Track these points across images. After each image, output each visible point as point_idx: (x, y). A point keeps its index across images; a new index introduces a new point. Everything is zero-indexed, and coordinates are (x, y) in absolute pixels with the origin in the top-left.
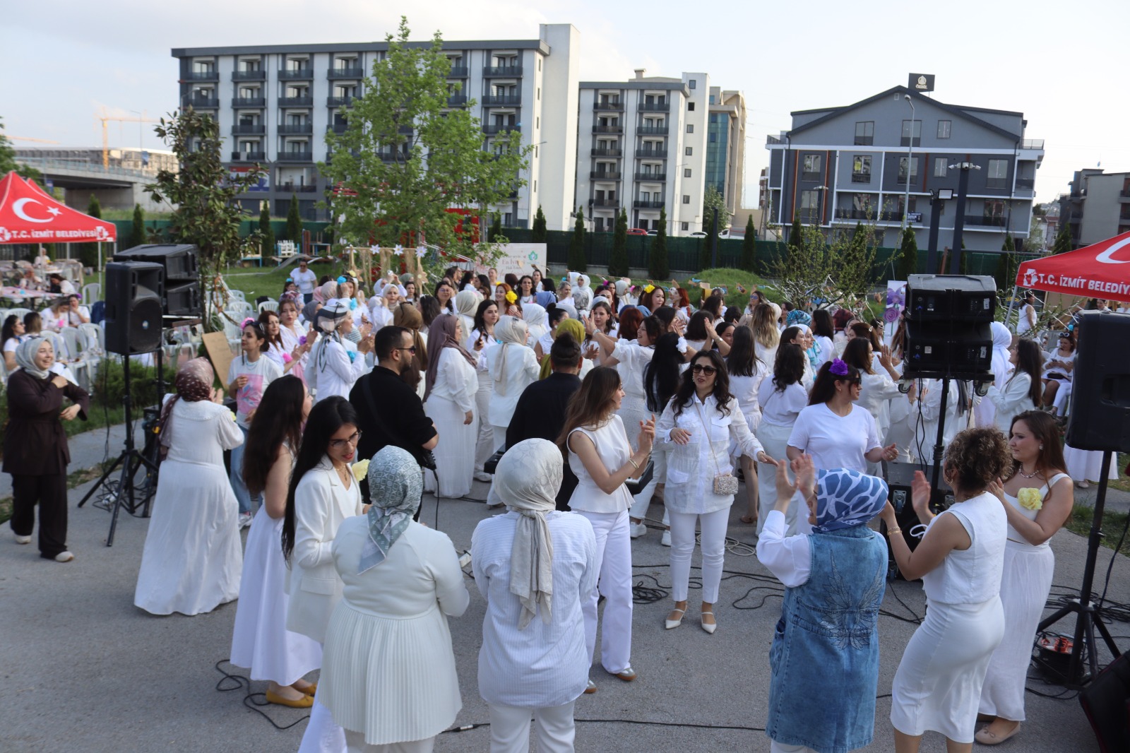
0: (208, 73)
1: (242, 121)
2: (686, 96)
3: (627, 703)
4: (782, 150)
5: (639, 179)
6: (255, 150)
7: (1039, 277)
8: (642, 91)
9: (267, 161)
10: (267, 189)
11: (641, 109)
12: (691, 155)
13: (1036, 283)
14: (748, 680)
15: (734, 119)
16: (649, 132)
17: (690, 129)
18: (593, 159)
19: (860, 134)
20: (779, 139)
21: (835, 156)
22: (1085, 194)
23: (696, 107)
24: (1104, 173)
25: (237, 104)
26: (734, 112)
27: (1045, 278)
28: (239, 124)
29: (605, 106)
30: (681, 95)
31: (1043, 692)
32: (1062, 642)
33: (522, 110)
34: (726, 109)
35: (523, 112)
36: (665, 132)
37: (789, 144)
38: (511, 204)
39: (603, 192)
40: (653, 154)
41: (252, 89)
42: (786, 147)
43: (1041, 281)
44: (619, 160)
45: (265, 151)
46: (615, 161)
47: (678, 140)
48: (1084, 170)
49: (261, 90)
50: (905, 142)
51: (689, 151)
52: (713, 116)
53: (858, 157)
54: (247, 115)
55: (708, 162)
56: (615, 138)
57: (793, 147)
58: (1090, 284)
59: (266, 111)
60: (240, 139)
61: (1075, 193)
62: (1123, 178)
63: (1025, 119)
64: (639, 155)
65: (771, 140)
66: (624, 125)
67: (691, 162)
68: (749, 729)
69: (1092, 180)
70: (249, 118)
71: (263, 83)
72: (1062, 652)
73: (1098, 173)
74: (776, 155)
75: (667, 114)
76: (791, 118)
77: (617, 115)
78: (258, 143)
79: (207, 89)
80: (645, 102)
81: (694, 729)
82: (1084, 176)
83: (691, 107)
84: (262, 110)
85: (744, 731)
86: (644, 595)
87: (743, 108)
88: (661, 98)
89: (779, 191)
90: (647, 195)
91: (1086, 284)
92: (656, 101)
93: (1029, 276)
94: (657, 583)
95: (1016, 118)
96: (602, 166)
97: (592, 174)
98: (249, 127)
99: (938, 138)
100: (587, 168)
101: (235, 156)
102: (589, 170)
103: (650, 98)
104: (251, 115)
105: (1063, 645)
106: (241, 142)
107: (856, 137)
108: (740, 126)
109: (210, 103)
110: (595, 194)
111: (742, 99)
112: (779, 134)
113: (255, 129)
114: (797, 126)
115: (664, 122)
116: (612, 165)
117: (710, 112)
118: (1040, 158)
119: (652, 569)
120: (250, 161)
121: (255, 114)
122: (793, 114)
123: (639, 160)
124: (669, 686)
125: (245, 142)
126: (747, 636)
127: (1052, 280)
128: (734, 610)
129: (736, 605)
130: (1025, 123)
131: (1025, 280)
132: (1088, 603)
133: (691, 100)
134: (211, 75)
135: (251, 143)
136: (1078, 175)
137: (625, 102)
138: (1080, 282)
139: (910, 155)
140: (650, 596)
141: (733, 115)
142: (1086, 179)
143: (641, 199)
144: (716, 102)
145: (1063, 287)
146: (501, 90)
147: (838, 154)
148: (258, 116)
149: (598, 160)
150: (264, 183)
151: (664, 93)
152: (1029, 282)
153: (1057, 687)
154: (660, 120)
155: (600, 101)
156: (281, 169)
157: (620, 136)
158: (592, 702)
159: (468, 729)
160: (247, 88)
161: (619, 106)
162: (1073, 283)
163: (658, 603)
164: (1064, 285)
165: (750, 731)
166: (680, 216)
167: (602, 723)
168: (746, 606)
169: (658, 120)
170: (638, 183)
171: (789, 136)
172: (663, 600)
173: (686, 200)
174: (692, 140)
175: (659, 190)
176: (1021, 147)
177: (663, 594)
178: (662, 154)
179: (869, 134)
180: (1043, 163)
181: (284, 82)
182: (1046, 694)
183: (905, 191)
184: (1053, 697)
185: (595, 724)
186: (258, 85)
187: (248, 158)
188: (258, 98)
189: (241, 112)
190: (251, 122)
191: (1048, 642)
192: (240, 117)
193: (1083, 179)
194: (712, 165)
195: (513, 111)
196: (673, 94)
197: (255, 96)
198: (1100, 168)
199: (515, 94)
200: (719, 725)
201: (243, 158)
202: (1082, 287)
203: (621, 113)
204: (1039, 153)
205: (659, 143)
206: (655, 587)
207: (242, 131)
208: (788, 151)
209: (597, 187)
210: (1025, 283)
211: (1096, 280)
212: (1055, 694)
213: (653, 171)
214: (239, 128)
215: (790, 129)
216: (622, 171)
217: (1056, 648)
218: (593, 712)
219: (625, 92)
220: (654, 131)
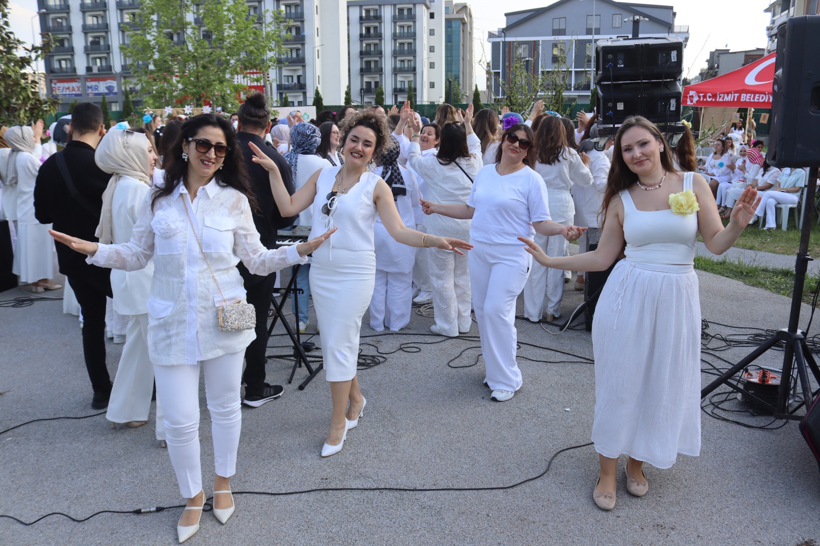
0: (60, 5)
1: (92, 43)
2: (428, 8)
3: (328, 470)
4: (500, 42)
5: (396, 71)
6: (104, 64)
7: (699, 97)
8: (395, 5)
9: (113, 72)
10: (116, 94)
11: (395, 20)
12: (434, 52)
13: (697, 102)
14: (459, 437)
15: (464, 24)
16: (402, 36)
17: (432, 33)
18: (362, 58)
19: (556, 27)
20: (497, 34)
21: (539, 45)
22: (718, 67)
23: (435, 16)
24: (730, 51)
25: (86, 30)
26: (464, 19)
27: (705, 97)
28: (89, 44)
29: (368, 18)
30: (424, 7)
31: (750, 424)
32: (764, 373)
33: (305, 22)
34: (458, 16)
35: (306, 24)
36: (413, 36)
37: (505, 37)
38: (302, 94)
39: (370, 83)
40: (406, 52)
41: (97, 17)
42: (503, 39)
43: (701, 100)
44: (381, 58)
45: (112, 64)
46: (377, 59)
47: (423, 42)
48: (716, 50)
49: (104, 17)
50: (589, 32)
51: (432, 49)
52: (449, 22)
53: (555, 45)
54: (95, 37)
55: (446, 57)
56: (377, 41)
57: (508, 39)
58: (742, 97)
59: (109, 33)
60: (91, 56)
61: (711, 67)
62: (743, 55)
63: (674, 11)
64: (395, 54)
65: (491, 35)
66: (383, 32)
67: (434, 57)
68: (456, 490)
69: (722, 57)
70: (97, 40)
71: (105, 11)
72: (766, 383)
73: (726, 52)
74: (495, 46)
75: (415, 22)
76: (505, 18)
77: (377, 24)
78: (106, 58)
79: (61, 18)
80: (397, 14)
81: (397, 494)
82: (716, 54)
83: (432, 16)
84: (107, 32)
85: (451, 492)
86: (363, 361)
87: (471, 16)
88: (409, 10)
89: (499, 72)
90: (403, 83)
91: (739, 97)
92: (406, 13)
93: (692, 97)
94: (377, 351)
95: (669, 10)
96: (368, 63)
97: (362, 70)
98: (98, 47)
99: (613, 28)
100: (357, 65)
101: (89, 69)
102: (358, 67)
103: (401, 10)
104: (98, 37)
105: (766, 377)
106: (92, 59)
107: (553, 30)
108: (469, 29)
109: (65, 29)
110: (364, 84)
111: (470, 9)
112: (497, 30)
113: (102, 48)
114: (510, 23)
115: (412, 27)
116: (376, 62)
117: (446, 19)
118: (687, 39)
119: (374, 338)
120: (101, 73)
121: (101, 36)
122: (506, 15)
123: (395, 57)
124: (376, 449)
125: (96, 58)
126: (460, 393)
127: (710, 97)
128: (450, 368)
129: (451, 364)
130: (674, 14)
131: (688, 100)
132: (796, 331)
133: (431, 11)
134: (63, 7)
135: (100, 58)
136: (712, 54)
137: (383, 15)
138: (734, 96)
139: (593, 41)
140: (369, 362)
141: (463, 21)
142: (718, 56)
143: (399, 86)
144: (451, 10)
145: (719, 102)
146: (288, 9)
147: (540, 43)
148: (104, 38)
149: (365, 59)
150: (113, 90)
151: (411, 6)
152: (692, 101)
153: (763, 418)
154: (409, 27)
155: (364, 15)
156: (125, 78)
157: (380, 40)
158: (292, 472)
159: (150, 512)
160: (93, 16)
161: (378, 18)
162: (728, 98)
163: (376, 368)
164: (721, 100)
165: (458, 492)
166: (428, 98)
167: (298, 495)
168: (461, 365)
169: (408, 27)
170: (396, 75)
171: (504, 31)
172: (381, 365)
173: (432, 85)
174: (434, 41)
175: (412, 79)
176: (672, 32)
177: (381, 360)
178: (413, 52)
179: (562, 27)
180: (689, 43)
181: (121, 10)
182: (754, 425)
183: (590, 68)
184: (761, 428)
185: (290, 496)
186: (102, 13)
187: (99, 70)
188: (103, 24)
189: (90, 35)
190: (98, 43)
191: (751, 375)
192: (90, 39)
193: (716, 56)
194: (449, 59)
195: (298, 24)
196: (418, 7)
197: (100, 22)
198: (728, 48)
199: (299, 11)
200: (425, 488)
201: (95, 71)
202: (735, 100)
203: (380, 23)
204: (686, 35)
205: (410, 44)
206: (376, 353)
207: (92, 50)
208: (504, 43)
209: (366, 79)
210: (689, 103)
211: (747, 94)
212: (762, 424)
213: (406, 65)
214: (89, 48)
215: (504, 26)
216: (383, 66)
217: (759, 380)
218: (291, 484)
219: (382, 7)
220: (406, 35)
